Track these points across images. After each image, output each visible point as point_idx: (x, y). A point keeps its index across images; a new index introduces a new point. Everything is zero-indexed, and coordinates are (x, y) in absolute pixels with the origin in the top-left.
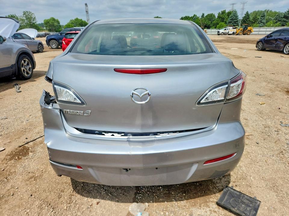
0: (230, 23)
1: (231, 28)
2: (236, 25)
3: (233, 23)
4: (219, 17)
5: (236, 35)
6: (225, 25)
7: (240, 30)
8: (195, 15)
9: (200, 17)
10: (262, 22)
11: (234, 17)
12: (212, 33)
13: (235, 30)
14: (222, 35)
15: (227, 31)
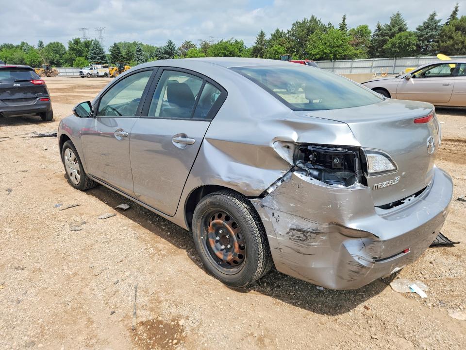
0: (93, 58)
1: (100, 66)
2: (103, 62)
3: (98, 59)
4: (71, 49)
5: (111, 77)
6: (86, 61)
7: (114, 70)
8: (23, 43)
9: (36, 47)
10: (140, 59)
11: (96, 49)
12: (68, 74)
13: (107, 71)
14: (88, 77)
15: (95, 71)
